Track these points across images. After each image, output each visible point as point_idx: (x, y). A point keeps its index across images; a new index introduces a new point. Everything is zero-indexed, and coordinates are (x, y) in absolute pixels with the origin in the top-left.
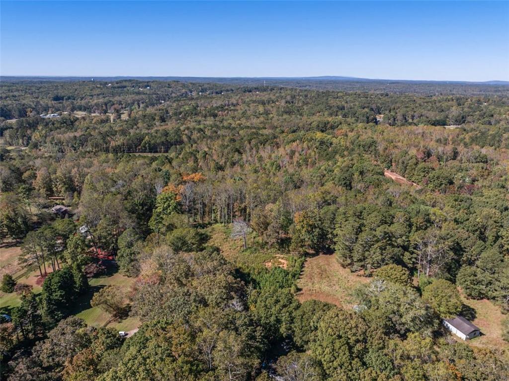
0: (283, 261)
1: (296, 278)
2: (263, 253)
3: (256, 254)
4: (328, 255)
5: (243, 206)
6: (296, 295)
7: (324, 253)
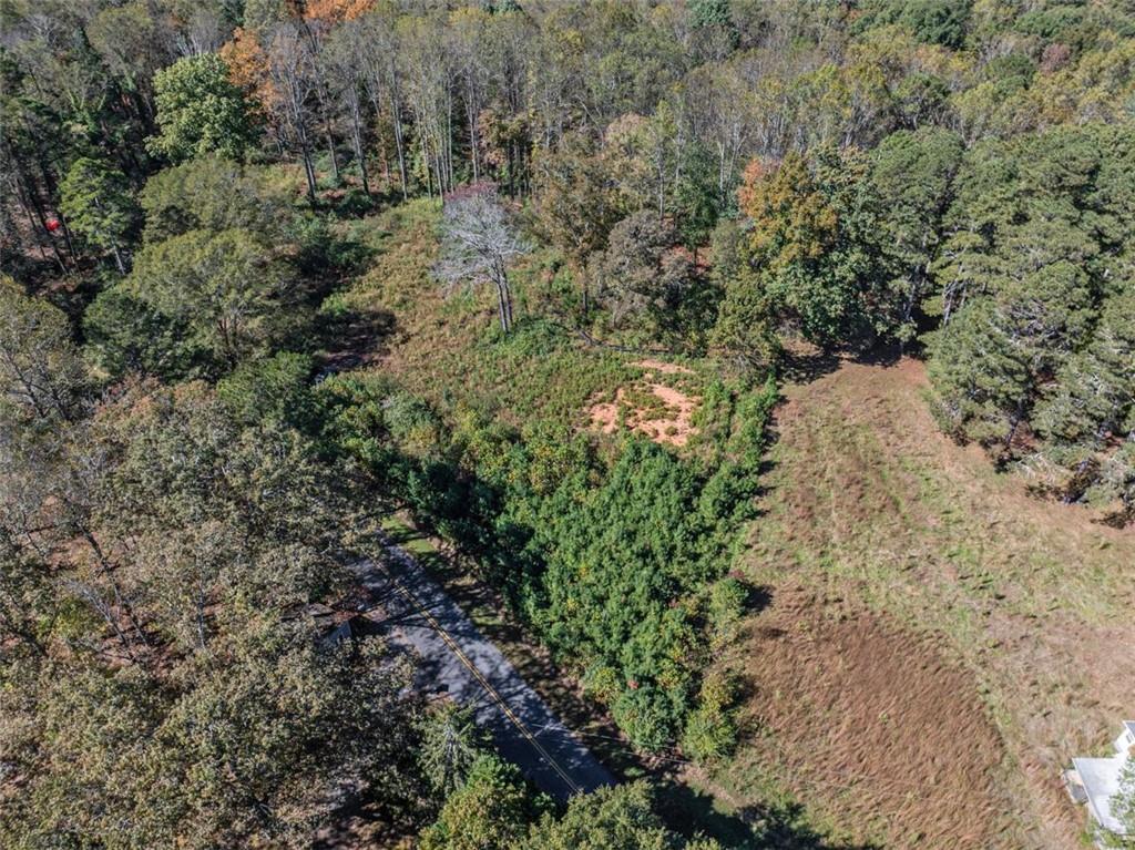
0: (673, 397)
1: (737, 514)
2: (586, 354)
3: (554, 357)
4: (878, 367)
5: (513, 124)
7: (866, 358)
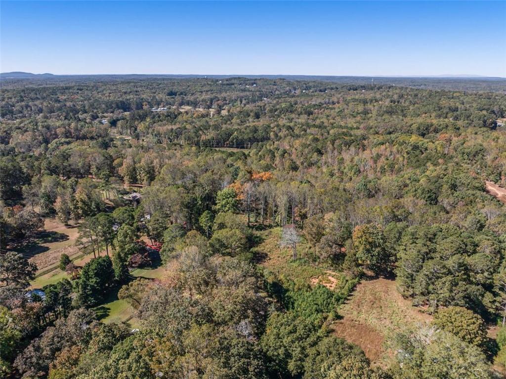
0: (332, 279)
1: (340, 302)
2: (313, 267)
3: (305, 267)
4: (390, 281)
5: (303, 211)
6: (334, 323)
